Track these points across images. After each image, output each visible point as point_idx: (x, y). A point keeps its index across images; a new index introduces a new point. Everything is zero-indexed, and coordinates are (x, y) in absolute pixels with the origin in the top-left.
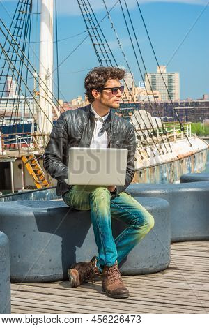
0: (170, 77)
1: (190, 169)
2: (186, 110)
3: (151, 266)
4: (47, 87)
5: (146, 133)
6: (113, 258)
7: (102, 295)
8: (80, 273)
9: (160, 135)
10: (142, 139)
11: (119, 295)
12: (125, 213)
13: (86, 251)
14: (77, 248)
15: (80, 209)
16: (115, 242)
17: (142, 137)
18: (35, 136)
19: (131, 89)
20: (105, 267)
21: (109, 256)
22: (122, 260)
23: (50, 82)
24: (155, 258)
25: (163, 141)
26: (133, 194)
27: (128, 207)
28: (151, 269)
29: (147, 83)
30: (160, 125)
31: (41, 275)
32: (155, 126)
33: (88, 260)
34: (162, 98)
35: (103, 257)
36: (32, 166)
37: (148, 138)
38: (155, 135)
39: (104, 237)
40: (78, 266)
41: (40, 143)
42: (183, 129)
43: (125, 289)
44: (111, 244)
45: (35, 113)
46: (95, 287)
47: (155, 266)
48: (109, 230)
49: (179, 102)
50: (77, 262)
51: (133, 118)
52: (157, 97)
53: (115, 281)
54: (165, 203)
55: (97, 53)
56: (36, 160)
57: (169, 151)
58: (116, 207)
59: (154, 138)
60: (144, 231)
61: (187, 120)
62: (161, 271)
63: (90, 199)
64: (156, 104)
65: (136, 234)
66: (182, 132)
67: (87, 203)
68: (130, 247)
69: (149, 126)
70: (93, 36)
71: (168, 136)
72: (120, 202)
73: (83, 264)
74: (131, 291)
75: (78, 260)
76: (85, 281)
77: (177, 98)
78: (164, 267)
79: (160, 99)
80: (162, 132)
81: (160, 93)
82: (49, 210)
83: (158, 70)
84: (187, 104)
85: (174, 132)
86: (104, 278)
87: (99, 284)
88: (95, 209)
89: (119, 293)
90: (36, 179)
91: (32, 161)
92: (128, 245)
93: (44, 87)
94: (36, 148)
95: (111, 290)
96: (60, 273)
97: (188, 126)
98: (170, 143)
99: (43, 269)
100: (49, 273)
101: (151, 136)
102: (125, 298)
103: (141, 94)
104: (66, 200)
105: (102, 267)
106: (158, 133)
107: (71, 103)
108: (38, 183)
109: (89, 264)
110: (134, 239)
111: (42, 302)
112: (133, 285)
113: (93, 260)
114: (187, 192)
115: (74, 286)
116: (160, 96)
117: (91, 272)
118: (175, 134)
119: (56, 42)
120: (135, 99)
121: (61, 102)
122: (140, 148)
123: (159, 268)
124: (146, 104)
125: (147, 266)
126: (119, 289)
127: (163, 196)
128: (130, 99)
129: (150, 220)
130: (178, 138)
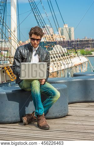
0: (70, 29)
1: (80, 70)
2: (77, 44)
3: (60, 115)
4: (14, 35)
5: (60, 55)
6: (42, 111)
7: (38, 128)
8: (27, 118)
9: (66, 55)
10: (58, 58)
11: (45, 128)
12: (47, 91)
13: (30, 109)
14: (26, 107)
15: (27, 90)
16: (43, 104)
17: (58, 57)
18: (10, 58)
19: (52, 35)
20: (38, 116)
21: (40, 110)
22: (46, 112)
23: (16, 34)
24: (61, 111)
25: (67, 58)
26: (51, 83)
27: (48, 88)
28: (60, 116)
29: (59, 32)
30: (66, 51)
31: (10, 120)
32: (64, 52)
33: (31, 113)
34: (66, 39)
35: (37, 111)
36: (9, 71)
37: (61, 57)
38: (64, 56)
39: (37, 102)
40: (26, 116)
41: (12, 61)
42: (76, 53)
43: (48, 125)
44: (41, 105)
45: (10, 47)
46: (34, 125)
47: (61, 114)
48: (40, 99)
49: (74, 40)
50: (26, 114)
51: (54, 48)
52: (64, 38)
53: (43, 122)
54: (65, 86)
55: (37, 20)
56: (11, 68)
57: (71, 62)
58: (43, 89)
59: (64, 57)
60: (55, 99)
61: (78, 49)
62: (64, 117)
63: (31, 86)
64: (64, 42)
65: (52, 100)
66: (76, 54)
67: (29, 87)
68: (50, 106)
69: (61, 52)
70: (35, 12)
71: (70, 56)
72: (45, 86)
73: (29, 115)
74: (51, 126)
75: (26, 113)
76: (30, 122)
77: (73, 38)
78: (65, 115)
79: (65, 39)
80: (67, 54)
81: (65, 37)
82: (12, 91)
83: (64, 27)
84: (77, 41)
85: (73, 54)
86: (38, 120)
87: (36, 123)
88: (33, 90)
89: (45, 127)
90: (11, 77)
91: (9, 69)
92: (49, 105)
93: (13, 36)
94: (10, 63)
95: (42, 126)
96: (19, 119)
97: (79, 51)
98: (71, 59)
99: (11, 117)
100: (14, 119)
101: (62, 56)
102: (48, 129)
103: (57, 37)
104: (20, 86)
105: (37, 116)
106: (65, 55)
107: (25, 42)
108: (12, 79)
109: (31, 115)
110: (51, 102)
111: (10, 132)
112: (52, 123)
113: (33, 112)
114: (76, 81)
115: (25, 125)
116: (65, 38)
117: (32, 118)
118: (73, 55)
119: (18, 15)
120: (54, 40)
121: (21, 42)
122: (57, 62)
123: (63, 116)
124: (59, 42)
125: (58, 115)
126: (45, 125)
127: (65, 83)
128: (52, 40)
129: (58, 94)
130: (75, 57)
